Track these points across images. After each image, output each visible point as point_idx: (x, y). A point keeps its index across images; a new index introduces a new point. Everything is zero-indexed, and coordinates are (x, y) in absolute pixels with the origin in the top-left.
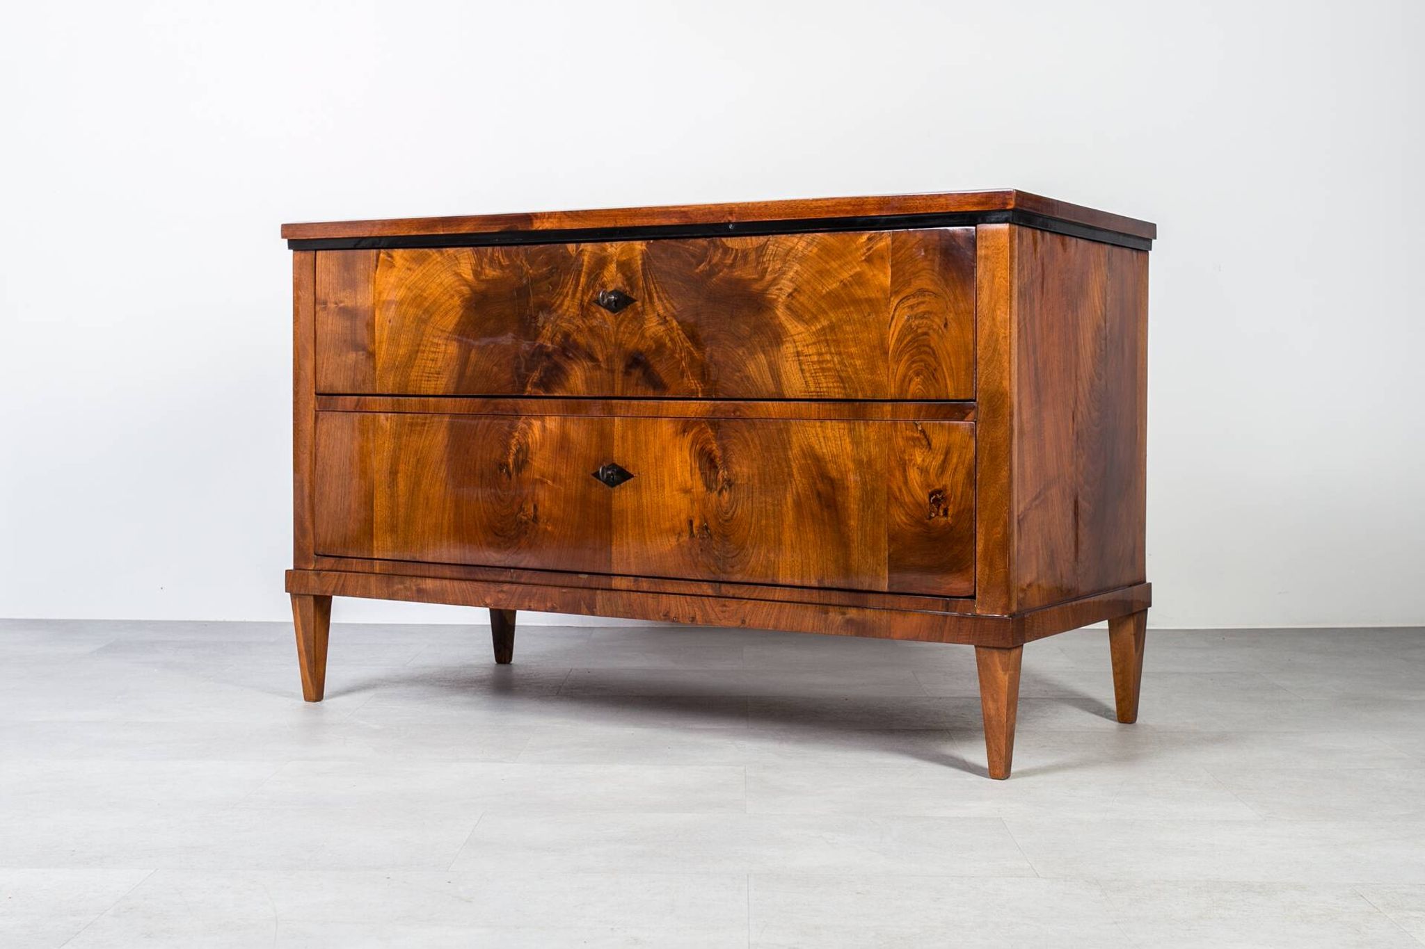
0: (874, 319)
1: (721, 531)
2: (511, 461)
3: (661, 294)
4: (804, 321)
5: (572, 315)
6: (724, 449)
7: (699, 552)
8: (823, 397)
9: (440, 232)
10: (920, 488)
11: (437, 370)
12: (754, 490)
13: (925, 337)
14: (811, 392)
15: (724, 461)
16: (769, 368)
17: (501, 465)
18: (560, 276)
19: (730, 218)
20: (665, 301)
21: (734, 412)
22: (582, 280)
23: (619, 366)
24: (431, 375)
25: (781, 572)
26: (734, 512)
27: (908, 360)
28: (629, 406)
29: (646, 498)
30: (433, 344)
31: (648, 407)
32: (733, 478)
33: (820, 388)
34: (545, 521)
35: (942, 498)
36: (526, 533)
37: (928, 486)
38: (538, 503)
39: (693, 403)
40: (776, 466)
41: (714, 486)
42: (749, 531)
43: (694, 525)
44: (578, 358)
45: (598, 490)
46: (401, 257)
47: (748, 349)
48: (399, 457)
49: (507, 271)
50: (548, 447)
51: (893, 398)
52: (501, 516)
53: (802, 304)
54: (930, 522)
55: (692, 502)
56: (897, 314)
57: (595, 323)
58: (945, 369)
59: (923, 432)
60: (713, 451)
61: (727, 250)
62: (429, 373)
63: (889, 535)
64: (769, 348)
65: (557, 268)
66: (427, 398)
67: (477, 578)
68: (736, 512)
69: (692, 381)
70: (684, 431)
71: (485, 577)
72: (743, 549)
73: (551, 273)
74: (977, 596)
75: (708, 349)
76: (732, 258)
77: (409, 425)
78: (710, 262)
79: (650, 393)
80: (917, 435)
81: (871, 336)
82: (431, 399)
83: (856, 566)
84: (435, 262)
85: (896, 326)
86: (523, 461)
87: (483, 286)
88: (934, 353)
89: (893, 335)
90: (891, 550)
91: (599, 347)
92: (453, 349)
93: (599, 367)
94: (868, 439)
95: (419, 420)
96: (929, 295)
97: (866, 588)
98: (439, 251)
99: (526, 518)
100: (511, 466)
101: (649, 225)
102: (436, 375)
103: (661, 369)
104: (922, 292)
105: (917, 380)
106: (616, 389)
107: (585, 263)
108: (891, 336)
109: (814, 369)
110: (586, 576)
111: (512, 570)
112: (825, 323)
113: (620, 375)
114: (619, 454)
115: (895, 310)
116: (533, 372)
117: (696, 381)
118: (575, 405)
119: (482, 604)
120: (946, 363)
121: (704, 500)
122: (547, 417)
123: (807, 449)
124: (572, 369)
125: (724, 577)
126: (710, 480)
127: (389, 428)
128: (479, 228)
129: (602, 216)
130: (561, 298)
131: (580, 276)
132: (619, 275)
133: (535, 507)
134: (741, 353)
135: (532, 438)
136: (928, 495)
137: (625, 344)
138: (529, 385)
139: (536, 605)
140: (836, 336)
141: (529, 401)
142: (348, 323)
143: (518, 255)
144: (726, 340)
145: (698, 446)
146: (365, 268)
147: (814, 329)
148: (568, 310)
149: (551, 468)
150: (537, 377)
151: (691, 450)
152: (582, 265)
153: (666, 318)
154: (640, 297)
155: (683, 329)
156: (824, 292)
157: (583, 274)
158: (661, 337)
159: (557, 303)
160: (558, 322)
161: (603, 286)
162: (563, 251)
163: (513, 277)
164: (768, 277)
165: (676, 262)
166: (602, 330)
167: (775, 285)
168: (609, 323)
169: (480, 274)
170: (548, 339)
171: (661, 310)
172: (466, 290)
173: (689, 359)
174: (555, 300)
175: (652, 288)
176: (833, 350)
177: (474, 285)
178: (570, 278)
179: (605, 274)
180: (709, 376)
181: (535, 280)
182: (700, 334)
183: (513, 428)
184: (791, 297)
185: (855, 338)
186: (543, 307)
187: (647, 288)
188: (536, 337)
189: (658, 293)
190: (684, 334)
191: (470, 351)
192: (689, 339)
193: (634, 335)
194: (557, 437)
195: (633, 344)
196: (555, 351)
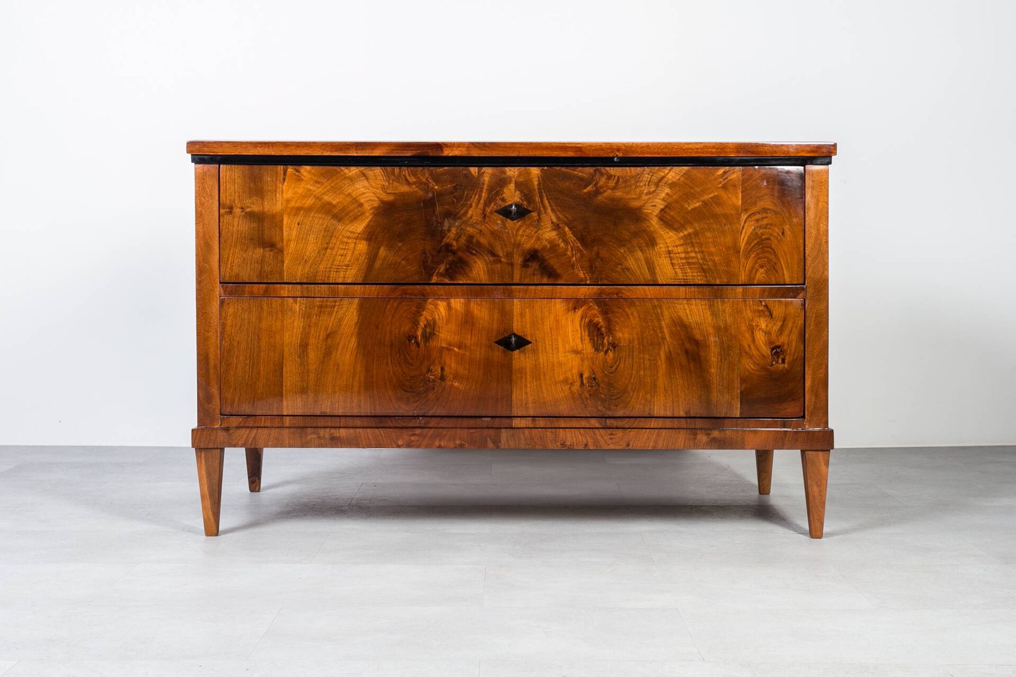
0: (729, 228)
1: (606, 380)
2: (419, 333)
3: (555, 208)
4: (673, 229)
5: (475, 221)
6: (608, 321)
7: (588, 396)
8: (689, 283)
9: (353, 153)
10: (764, 345)
11: (346, 263)
12: (634, 350)
13: (768, 241)
14: (680, 279)
15: (609, 330)
16: (646, 262)
17: (409, 337)
18: (464, 192)
19: (617, 153)
20: (558, 213)
21: (617, 294)
22: (483, 194)
23: (518, 260)
24: (339, 267)
25: (655, 408)
26: (617, 367)
27: (755, 257)
28: (526, 291)
29: (542, 358)
30: (342, 242)
31: (543, 291)
32: (617, 342)
33: (687, 276)
34: (452, 379)
35: (781, 351)
36: (434, 388)
37: (771, 343)
38: (445, 365)
39: (583, 288)
40: (652, 332)
41: (601, 348)
42: (630, 379)
43: (585, 376)
44: (480, 254)
45: (498, 353)
46: (309, 172)
47: (628, 248)
48: (309, 333)
49: (414, 186)
50: (454, 322)
51: (743, 283)
52: (411, 377)
53: (672, 217)
54: (772, 368)
55: (582, 360)
56: (746, 225)
57: (496, 228)
58: (782, 263)
59: (766, 306)
60: (600, 322)
61: (610, 177)
62: (338, 266)
63: (740, 378)
64: (646, 248)
65: (461, 186)
66: (336, 286)
67: (387, 426)
68: (619, 367)
69: (581, 272)
70: (575, 308)
71: (396, 425)
72: (625, 393)
73: (455, 189)
74: (806, 416)
75: (595, 248)
76: (614, 182)
77: (318, 307)
78: (596, 185)
79: (545, 281)
80: (761, 308)
81: (726, 240)
82: (340, 286)
83: (715, 400)
84: (343, 177)
85: (745, 233)
86: (430, 333)
87: (391, 199)
88: (774, 252)
89: (743, 239)
90: (742, 388)
91: (500, 246)
92: (362, 246)
93: (500, 262)
94: (724, 311)
95: (328, 303)
96: (770, 212)
97: (723, 415)
98: (347, 169)
99: (433, 377)
100: (420, 337)
101: (549, 156)
102: (345, 267)
103: (553, 262)
104: (765, 210)
105: (762, 270)
106: (515, 278)
107: (486, 183)
108: (742, 240)
109: (682, 263)
110: (490, 419)
111: (421, 418)
112: (690, 230)
113: (519, 267)
114: (517, 327)
115: (745, 222)
116: (440, 265)
117: (585, 272)
118: (477, 290)
119: (394, 446)
120: (784, 258)
121: (592, 358)
122: (453, 299)
123: (676, 319)
124: (475, 262)
125: (610, 413)
126: (597, 344)
127: (298, 310)
128: (393, 152)
129: (506, 147)
130: (465, 209)
131: (482, 192)
132: (518, 192)
133: (442, 369)
134: (622, 251)
135: (439, 315)
136: (770, 350)
137: (523, 244)
138: (435, 274)
139: (446, 444)
140: (699, 240)
141: (436, 287)
142: (255, 225)
143: (424, 174)
144: (610, 241)
145: (587, 319)
146: (272, 180)
147: (682, 234)
148: (471, 218)
149: (457, 338)
150: (442, 269)
151: (581, 322)
152: (483, 184)
153: (558, 225)
154: (536, 209)
155: (573, 233)
156: (690, 208)
157: (484, 191)
158: (555, 239)
159: (462, 212)
160: (462, 227)
161: (503, 200)
162: (466, 172)
163: (419, 191)
164: (645, 197)
165: (567, 184)
166: (503, 234)
167: (650, 203)
168: (509, 228)
169: (388, 189)
170: (454, 239)
171: (555, 220)
172: (375, 201)
173: (579, 255)
174: (460, 209)
175: (546, 202)
176: (697, 250)
177: (382, 197)
178: (473, 193)
179: (505, 191)
180: (595, 267)
181: (440, 195)
182: (588, 237)
183: (420, 308)
184: (663, 212)
185: (714, 241)
186: (448, 215)
187: (542, 202)
188: (443, 238)
189: (551, 206)
190: (575, 237)
191: (379, 248)
192: (579, 241)
193: (531, 237)
194: (462, 314)
195: (530, 244)
196: (459, 249)
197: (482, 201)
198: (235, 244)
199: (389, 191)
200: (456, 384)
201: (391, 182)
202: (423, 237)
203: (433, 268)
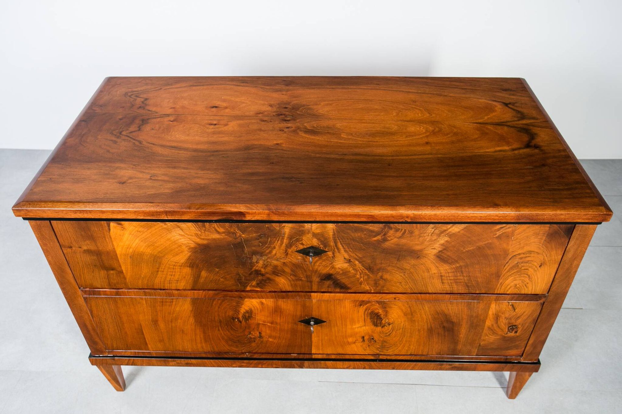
0: (495, 263)
3: (347, 249)
4: (448, 263)
5: (279, 257)
6: (386, 312)
7: (367, 346)
11: (176, 279)
14: (447, 291)
15: (386, 316)
17: (233, 318)
18: (268, 239)
19: (406, 219)
20: (350, 253)
21: (395, 298)
22: (285, 241)
23: (316, 279)
28: (323, 295)
29: (334, 329)
30: (169, 268)
33: (453, 288)
35: (516, 327)
37: (510, 323)
38: (262, 331)
39: (368, 295)
41: (379, 325)
44: (284, 275)
46: (130, 225)
50: (266, 311)
53: (448, 256)
57: (297, 261)
59: (512, 305)
60: (380, 312)
61: (398, 229)
66: (171, 291)
69: (367, 286)
70: (361, 305)
73: (260, 237)
74: (523, 356)
75: (380, 273)
76: (402, 233)
78: (384, 235)
79: (338, 290)
81: (491, 270)
82: (174, 291)
83: (460, 349)
84: (160, 228)
86: (249, 316)
87: (205, 242)
91: (301, 271)
92: (187, 270)
96: (534, 253)
99: (254, 337)
103: (344, 280)
104: (530, 252)
106: (313, 288)
107: (287, 233)
108: (504, 270)
109: (450, 282)
110: (296, 355)
112: (462, 264)
113: (316, 283)
114: (316, 314)
116: (252, 281)
117: (370, 286)
118: (283, 295)
122: (264, 300)
123: (439, 311)
124: (281, 279)
125: (382, 353)
126: (377, 323)
129: (304, 215)
130: (270, 249)
131: (284, 239)
132: (315, 239)
133: (260, 333)
135: (254, 307)
137: (320, 271)
138: (248, 286)
140: (469, 269)
141: (250, 293)
142: (95, 257)
143: (233, 228)
144: (393, 270)
145: (369, 311)
146: (99, 230)
147: (454, 266)
148: (276, 254)
149: (269, 319)
150: (254, 283)
151: (365, 312)
152: (284, 234)
153: (350, 260)
154: (331, 250)
156: (464, 251)
157: (286, 238)
158: (347, 268)
159: (267, 251)
160: (268, 260)
161: (302, 244)
163: (229, 237)
164: (426, 243)
165: (359, 234)
166: (302, 265)
167: (431, 247)
168: (308, 261)
169: (201, 235)
170: (262, 268)
171: (347, 256)
172: (192, 243)
173: (366, 277)
174: (265, 250)
175: (340, 246)
176: (465, 275)
177: (197, 241)
178: (276, 240)
179: (304, 238)
180: (379, 284)
181: (247, 241)
182: (374, 267)
183: (239, 305)
184: (440, 253)
185: (480, 270)
186: (255, 253)
187: (336, 246)
188: (252, 266)
189: (344, 248)
190: (363, 267)
191: (201, 272)
192: (367, 269)
193: (327, 266)
194: (272, 307)
195: (325, 271)
196: (267, 273)
197: (284, 245)
198: (82, 268)
199: (202, 237)
200: (271, 340)
201: (203, 231)
202: (236, 266)
203: (246, 283)
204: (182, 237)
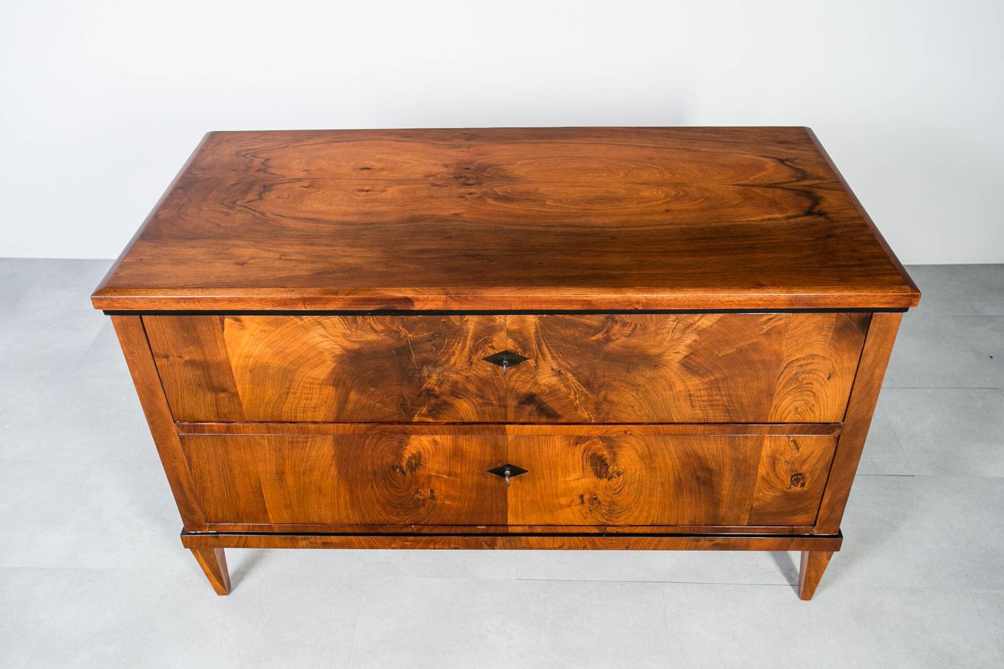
0: (764, 373)
1: (608, 500)
2: (404, 463)
3: (555, 355)
4: (698, 374)
5: (459, 368)
6: (613, 453)
7: (588, 511)
8: (709, 422)
10: (785, 473)
11: (313, 405)
13: (811, 386)
14: (699, 419)
15: (614, 460)
17: (394, 467)
18: (445, 340)
20: (560, 360)
21: (626, 432)
22: (468, 343)
23: (512, 403)
26: (621, 489)
27: (790, 399)
28: (522, 429)
30: (305, 388)
32: (621, 470)
33: (707, 416)
34: (442, 499)
35: (802, 477)
36: (424, 505)
37: (792, 471)
38: (435, 488)
39: (587, 427)
41: (604, 476)
43: (585, 497)
44: (467, 397)
45: (491, 479)
46: (254, 322)
49: (382, 334)
50: (441, 455)
51: (773, 422)
52: (399, 497)
53: (698, 363)
54: (789, 490)
57: (485, 374)
58: (822, 405)
59: (794, 441)
60: (603, 455)
61: (625, 324)
66: (306, 425)
67: (379, 532)
68: (623, 490)
69: (585, 412)
70: (577, 444)
71: (388, 531)
72: (627, 509)
73: (433, 337)
74: (817, 525)
75: (602, 392)
76: (631, 328)
77: (289, 442)
78: (607, 332)
79: (543, 420)
81: (760, 385)
82: (310, 425)
83: (723, 514)
85: (784, 378)
86: (416, 464)
87: (356, 346)
88: (815, 395)
89: (781, 384)
91: (491, 390)
92: (330, 391)
93: (491, 404)
95: (300, 439)
96: (815, 358)
99: (423, 497)
100: (405, 467)
102: (312, 409)
103: (553, 404)
104: (812, 356)
105: (796, 411)
106: (509, 417)
107: (471, 330)
108: (778, 384)
109: (704, 405)
110: (484, 527)
111: (413, 526)
112: (718, 376)
113: (513, 409)
114: (513, 458)
115: (785, 368)
116: (421, 406)
117: (589, 412)
118: (466, 428)
119: (388, 548)
120: (823, 401)
122: (439, 435)
123: (691, 452)
124: (462, 405)
125: (611, 523)
126: (600, 472)
130: (447, 356)
131: (467, 340)
132: (510, 340)
133: (432, 491)
135: (423, 449)
136: (791, 476)
137: (517, 389)
138: (416, 415)
139: (440, 547)
140: (728, 384)
141: (418, 426)
142: (199, 372)
143: (395, 323)
144: (621, 386)
145: (590, 453)
146: (209, 329)
147: (707, 379)
148: (455, 365)
149: (446, 468)
150: (424, 411)
151: (583, 454)
152: (467, 332)
153: (560, 371)
154: (533, 356)
155: (579, 380)
156: (720, 355)
157: (469, 339)
158: (556, 384)
159: (443, 359)
160: (444, 373)
161: (493, 347)
162: (446, 320)
163: (389, 339)
164: (666, 344)
165: (571, 331)
166: (493, 379)
167: (672, 350)
168: (500, 374)
169: (350, 336)
170: (436, 385)
171: (555, 366)
172: (337, 349)
173: (583, 399)
174: (440, 357)
175: (546, 350)
176: (723, 393)
177: (345, 345)
178: (456, 342)
179: (494, 339)
180: (602, 409)
181: (415, 343)
182: (595, 382)
183: (402, 445)
184: (687, 359)
185: (745, 386)
186: (426, 362)
187: (540, 350)
188: (422, 384)
189: (551, 353)
190: (579, 382)
191: (349, 393)
192: (584, 386)
193: (527, 382)
194: (450, 448)
195: (525, 389)
196: (442, 393)
197: (467, 349)
198: (181, 389)
199: (352, 339)
200: (447, 502)
201: (354, 330)
202: (399, 383)
203: (413, 410)
204: (324, 339)
